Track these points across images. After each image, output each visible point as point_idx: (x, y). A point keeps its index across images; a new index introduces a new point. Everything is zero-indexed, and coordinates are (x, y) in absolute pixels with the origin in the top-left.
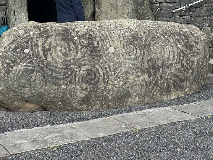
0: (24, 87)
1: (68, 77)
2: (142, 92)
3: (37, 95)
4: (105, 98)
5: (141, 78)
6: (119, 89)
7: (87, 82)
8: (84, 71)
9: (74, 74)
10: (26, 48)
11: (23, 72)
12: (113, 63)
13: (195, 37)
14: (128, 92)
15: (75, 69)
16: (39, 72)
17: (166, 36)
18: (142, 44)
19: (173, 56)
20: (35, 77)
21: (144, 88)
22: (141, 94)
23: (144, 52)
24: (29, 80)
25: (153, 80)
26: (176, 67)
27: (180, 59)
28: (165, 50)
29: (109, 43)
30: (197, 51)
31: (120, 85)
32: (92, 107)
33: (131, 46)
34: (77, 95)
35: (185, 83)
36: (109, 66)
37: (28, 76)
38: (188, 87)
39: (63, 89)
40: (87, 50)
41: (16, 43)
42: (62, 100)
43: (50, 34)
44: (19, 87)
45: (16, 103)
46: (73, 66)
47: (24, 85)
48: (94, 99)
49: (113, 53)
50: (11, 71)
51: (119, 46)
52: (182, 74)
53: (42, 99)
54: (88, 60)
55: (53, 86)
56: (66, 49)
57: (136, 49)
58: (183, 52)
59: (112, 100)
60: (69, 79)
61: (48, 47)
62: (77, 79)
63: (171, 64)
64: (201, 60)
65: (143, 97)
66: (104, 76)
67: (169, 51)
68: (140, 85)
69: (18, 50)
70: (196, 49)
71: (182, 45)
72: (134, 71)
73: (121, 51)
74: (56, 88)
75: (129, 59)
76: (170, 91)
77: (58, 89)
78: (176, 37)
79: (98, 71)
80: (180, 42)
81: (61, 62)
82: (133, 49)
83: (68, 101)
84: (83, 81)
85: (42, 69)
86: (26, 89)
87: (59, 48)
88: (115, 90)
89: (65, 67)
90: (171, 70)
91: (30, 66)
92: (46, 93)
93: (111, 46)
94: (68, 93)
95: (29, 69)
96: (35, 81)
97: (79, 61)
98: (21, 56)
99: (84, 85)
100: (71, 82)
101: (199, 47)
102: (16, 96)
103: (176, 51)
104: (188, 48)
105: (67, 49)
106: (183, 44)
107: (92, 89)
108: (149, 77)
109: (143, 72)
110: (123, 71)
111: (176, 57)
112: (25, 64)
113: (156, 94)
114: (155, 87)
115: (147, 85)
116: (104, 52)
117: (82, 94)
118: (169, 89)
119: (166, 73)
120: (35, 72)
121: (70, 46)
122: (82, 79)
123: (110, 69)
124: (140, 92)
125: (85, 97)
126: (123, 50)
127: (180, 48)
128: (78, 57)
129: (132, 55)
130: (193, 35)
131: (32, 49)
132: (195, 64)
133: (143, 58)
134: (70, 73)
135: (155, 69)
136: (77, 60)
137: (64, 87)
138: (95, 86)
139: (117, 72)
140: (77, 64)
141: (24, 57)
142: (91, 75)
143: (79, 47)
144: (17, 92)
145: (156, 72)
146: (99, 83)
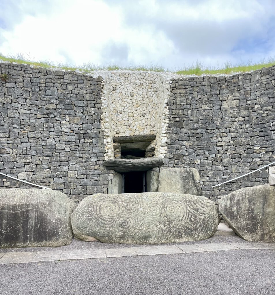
0: (86, 227)
1: (111, 223)
2: (159, 235)
3: (93, 232)
4: (134, 237)
5: (159, 227)
6: (143, 232)
7: (122, 227)
8: (121, 220)
9: (115, 222)
10: (90, 207)
11: (85, 219)
12: (140, 217)
13: (202, 203)
14: (149, 234)
15: (116, 219)
16: (95, 220)
17: (180, 202)
18: (162, 207)
19: (183, 215)
20: (92, 222)
21: (161, 233)
22: (159, 237)
23: (162, 211)
24: (88, 224)
25: (167, 228)
26: (186, 221)
27: (188, 217)
28: (178, 210)
29: (140, 205)
30: (203, 212)
31: (144, 230)
32: (126, 242)
33: (154, 207)
34: (116, 234)
35: (194, 232)
36: (137, 218)
37: (88, 222)
38: (196, 235)
39: (108, 230)
40: (125, 209)
41: (86, 205)
42: (108, 236)
43: (106, 200)
44: (83, 227)
45: (83, 236)
46: (115, 217)
47: (85, 226)
48: (127, 237)
49: (141, 211)
50: (80, 219)
51: (146, 207)
52: (191, 226)
53: (97, 235)
54: (125, 214)
55: (102, 228)
56: (112, 208)
57: (157, 209)
58: (191, 212)
59: (138, 238)
60: (112, 224)
61: (102, 207)
62: (116, 225)
63: (181, 219)
64: (207, 218)
65: (160, 238)
66: (133, 224)
67: (181, 211)
68: (157, 231)
69: (86, 208)
70: (203, 211)
71: (190, 208)
72: (154, 222)
73: (147, 210)
74: (103, 229)
75: (151, 215)
76: (182, 236)
77: (104, 230)
78: (188, 203)
79: (130, 221)
80: (189, 206)
81: (108, 215)
82: (155, 209)
83: (111, 237)
84: (119, 226)
85: (96, 218)
86: (87, 228)
87: (109, 207)
88: (140, 232)
89: (110, 218)
90: (181, 223)
91: (90, 217)
92: (98, 231)
93: (141, 207)
94: (111, 232)
95: (89, 218)
96: (91, 224)
97: (119, 215)
98: (87, 211)
99: (121, 229)
100: (112, 226)
101: (204, 209)
102: (82, 232)
103: (186, 212)
104: (196, 210)
105: (114, 208)
106: (192, 207)
107: (125, 231)
108: (165, 227)
109: (160, 223)
110: (146, 222)
111: (185, 215)
112: (87, 215)
113: (170, 238)
114: (169, 233)
115: (162, 231)
116: (136, 211)
117: (120, 234)
118: (181, 235)
119: (177, 225)
120: (92, 220)
121: (115, 206)
122: (119, 225)
123: (138, 220)
124: (158, 235)
125: (121, 236)
126: (148, 209)
127: (189, 210)
128: (119, 212)
129: (154, 213)
130: (201, 202)
131: (93, 208)
132: (202, 220)
133: (161, 215)
134: (112, 221)
135: (169, 222)
136: (118, 214)
137: (108, 228)
138: (127, 230)
139: (142, 222)
140: (118, 217)
141: (88, 212)
142: (125, 223)
143: (121, 207)
144: (82, 230)
145: (170, 224)
146: (130, 228)
